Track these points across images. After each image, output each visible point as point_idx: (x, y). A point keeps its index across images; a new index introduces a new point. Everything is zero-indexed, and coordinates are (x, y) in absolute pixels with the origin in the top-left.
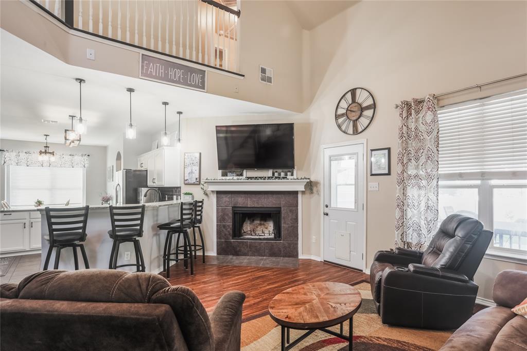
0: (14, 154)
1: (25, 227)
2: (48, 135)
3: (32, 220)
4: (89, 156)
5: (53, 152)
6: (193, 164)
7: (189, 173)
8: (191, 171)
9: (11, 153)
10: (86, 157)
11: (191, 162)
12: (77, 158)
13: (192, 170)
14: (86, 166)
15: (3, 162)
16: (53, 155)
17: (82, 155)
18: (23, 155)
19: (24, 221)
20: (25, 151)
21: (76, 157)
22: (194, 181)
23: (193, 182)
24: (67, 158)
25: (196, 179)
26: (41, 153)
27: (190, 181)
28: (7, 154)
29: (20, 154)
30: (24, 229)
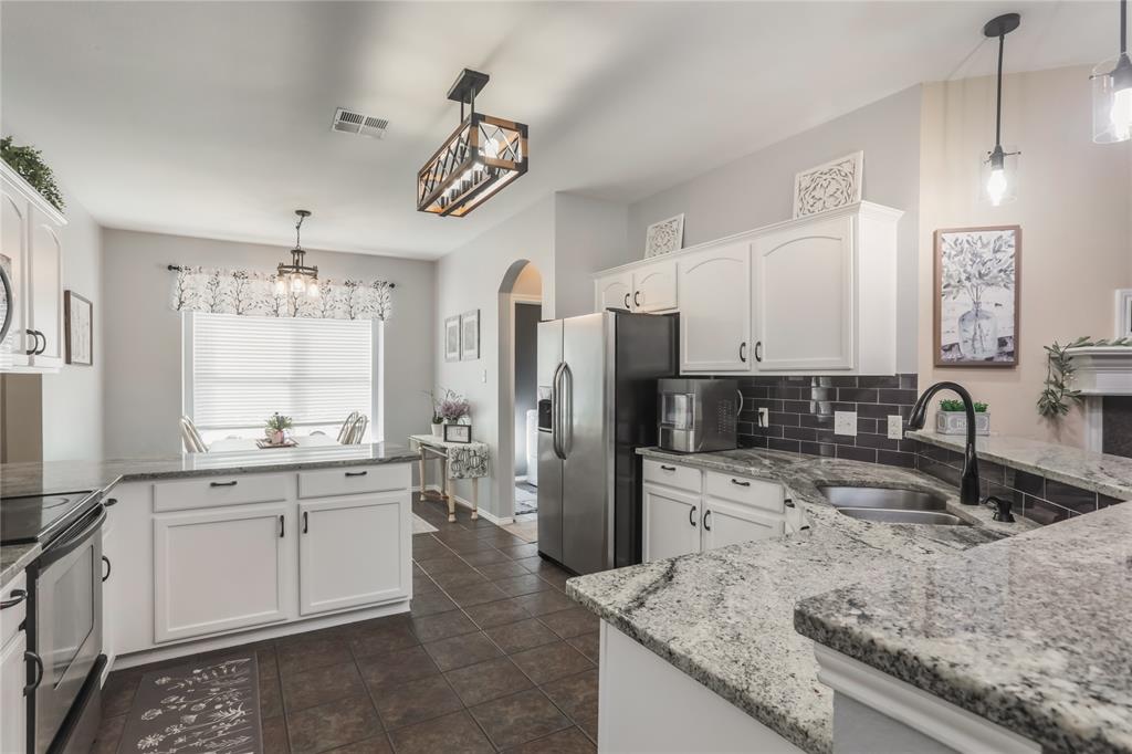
0: (204, 279)
1: (282, 535)
2: (308, 213)
3: (306, 505)
4: (392, 286)
5: (315, 269)
6: (981, 276)
7: (962, 319)
8: (970, 307)
9: (198, 276)
10: (385, 291)
11: (973, 271)
12: (364, 293)
13: (977, 304)
14: (386, 314)
15: (176, 302)
16: (315, 277)
17: (376, 286)
18: (227, 283)
19: (277, 509)
20: (232, 271)
21: (361, 290)
22: (989, 349)
23: (981, 356)
24: (340, 292)
25: (1002, 342)
26: (282, 270)
27: (967, 353)
28: (186, 279)
29: (221, 278)
30: (281, 539)
